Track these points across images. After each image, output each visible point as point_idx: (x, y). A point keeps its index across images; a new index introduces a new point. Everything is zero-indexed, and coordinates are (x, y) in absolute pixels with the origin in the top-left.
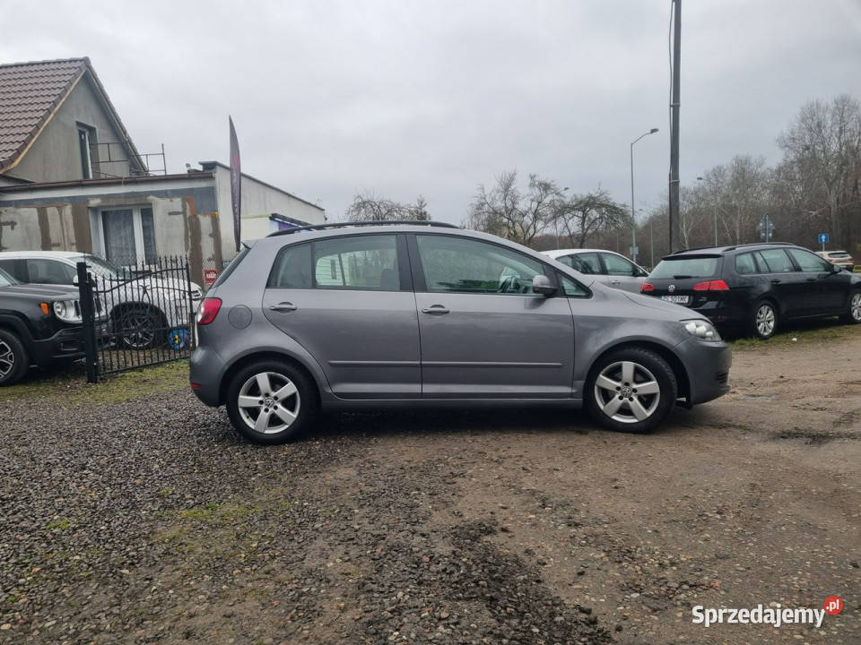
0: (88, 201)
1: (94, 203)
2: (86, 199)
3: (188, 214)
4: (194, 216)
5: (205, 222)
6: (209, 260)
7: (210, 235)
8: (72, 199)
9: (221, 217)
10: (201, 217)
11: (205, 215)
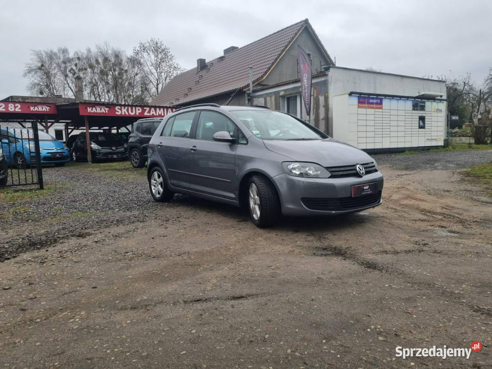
0: (279, 93)
1: (282, 93)
2: (279, 92)
3: (315, 96)
4: (317, 96)
5: (322, 99)
6: (322, 119)
7: (324, 106)
8: (275, 93)
9: (330, 96)
10: (320, 97)
11: (322, 96)
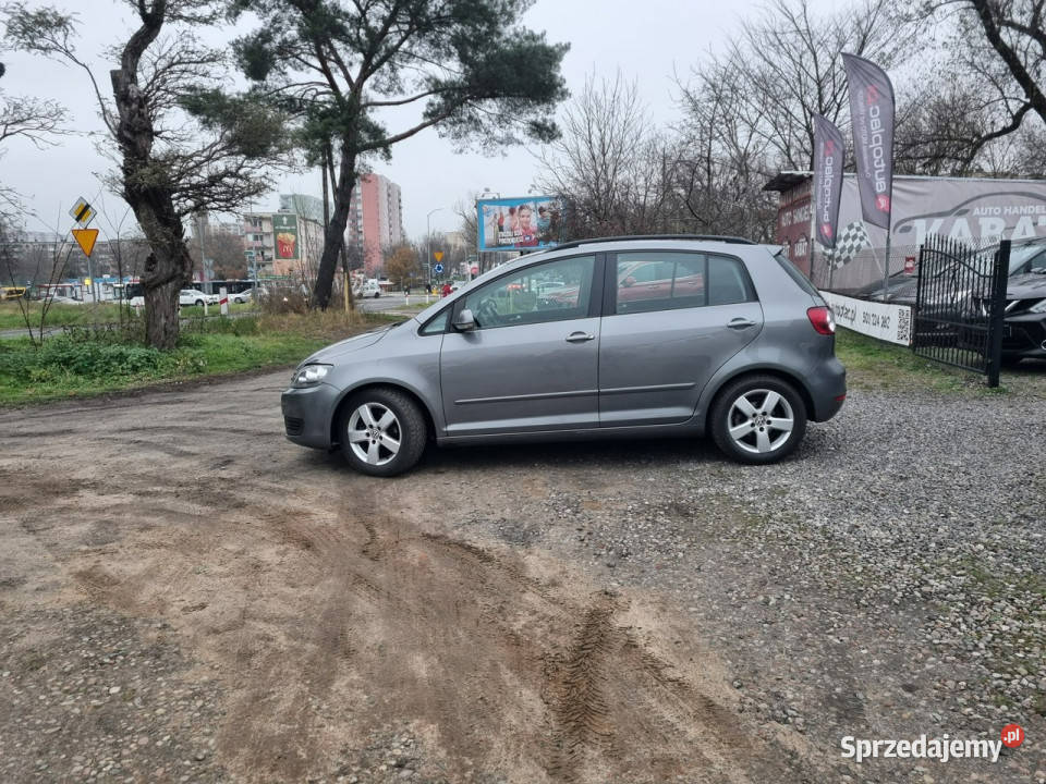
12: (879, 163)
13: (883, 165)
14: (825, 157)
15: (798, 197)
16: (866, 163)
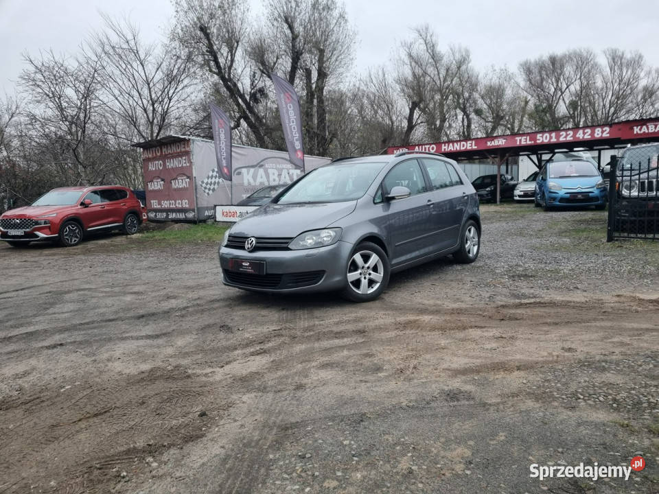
12: (296, 134)
13: (297, 135)
14: (219, 128)
15: (170, 151)
16: (289, 133)
